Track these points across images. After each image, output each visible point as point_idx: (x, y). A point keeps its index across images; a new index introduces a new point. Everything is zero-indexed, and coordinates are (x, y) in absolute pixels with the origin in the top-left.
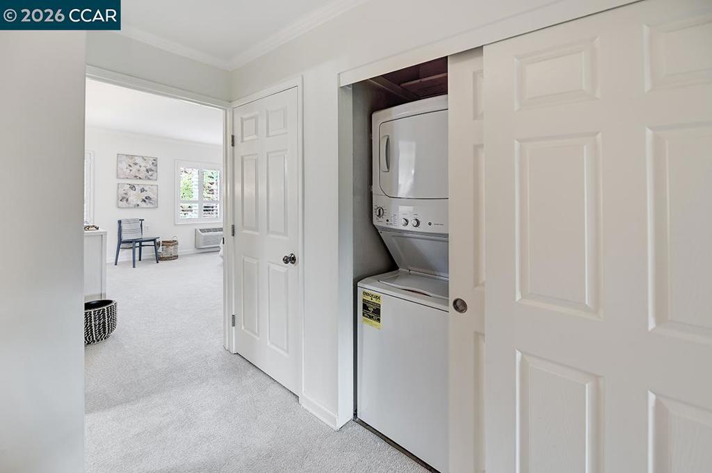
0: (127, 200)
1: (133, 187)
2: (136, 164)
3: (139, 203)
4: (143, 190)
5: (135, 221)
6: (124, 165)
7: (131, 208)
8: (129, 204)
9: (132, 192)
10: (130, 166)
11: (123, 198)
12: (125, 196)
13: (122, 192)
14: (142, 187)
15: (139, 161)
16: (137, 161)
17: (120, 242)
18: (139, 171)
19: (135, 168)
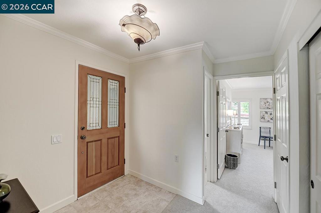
0: (264, 118)
1: (266, 113)
2: (268, 102)
3: (269, 120)
4: (271, 114)
5: (267, 128)
6: (263, 103)
7: (266, 122)
8: (265, 120)
9: (266, 115)
10: (265, 103)
11: (263, 117)
12: (263, 116)
13: (262, 115)
14: (271, 112)
15: (269, 100)
16: (268, 101)
17: (260, 137)
18: (269, 105)
19: (267, 104)
